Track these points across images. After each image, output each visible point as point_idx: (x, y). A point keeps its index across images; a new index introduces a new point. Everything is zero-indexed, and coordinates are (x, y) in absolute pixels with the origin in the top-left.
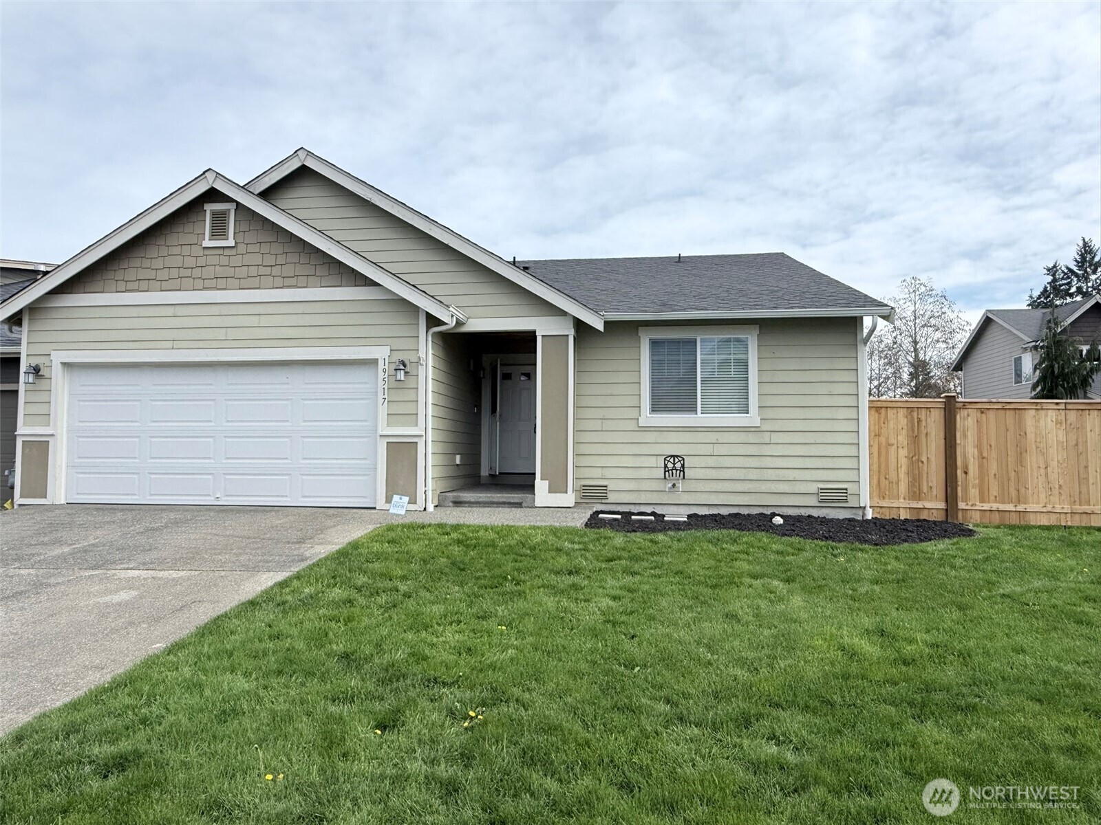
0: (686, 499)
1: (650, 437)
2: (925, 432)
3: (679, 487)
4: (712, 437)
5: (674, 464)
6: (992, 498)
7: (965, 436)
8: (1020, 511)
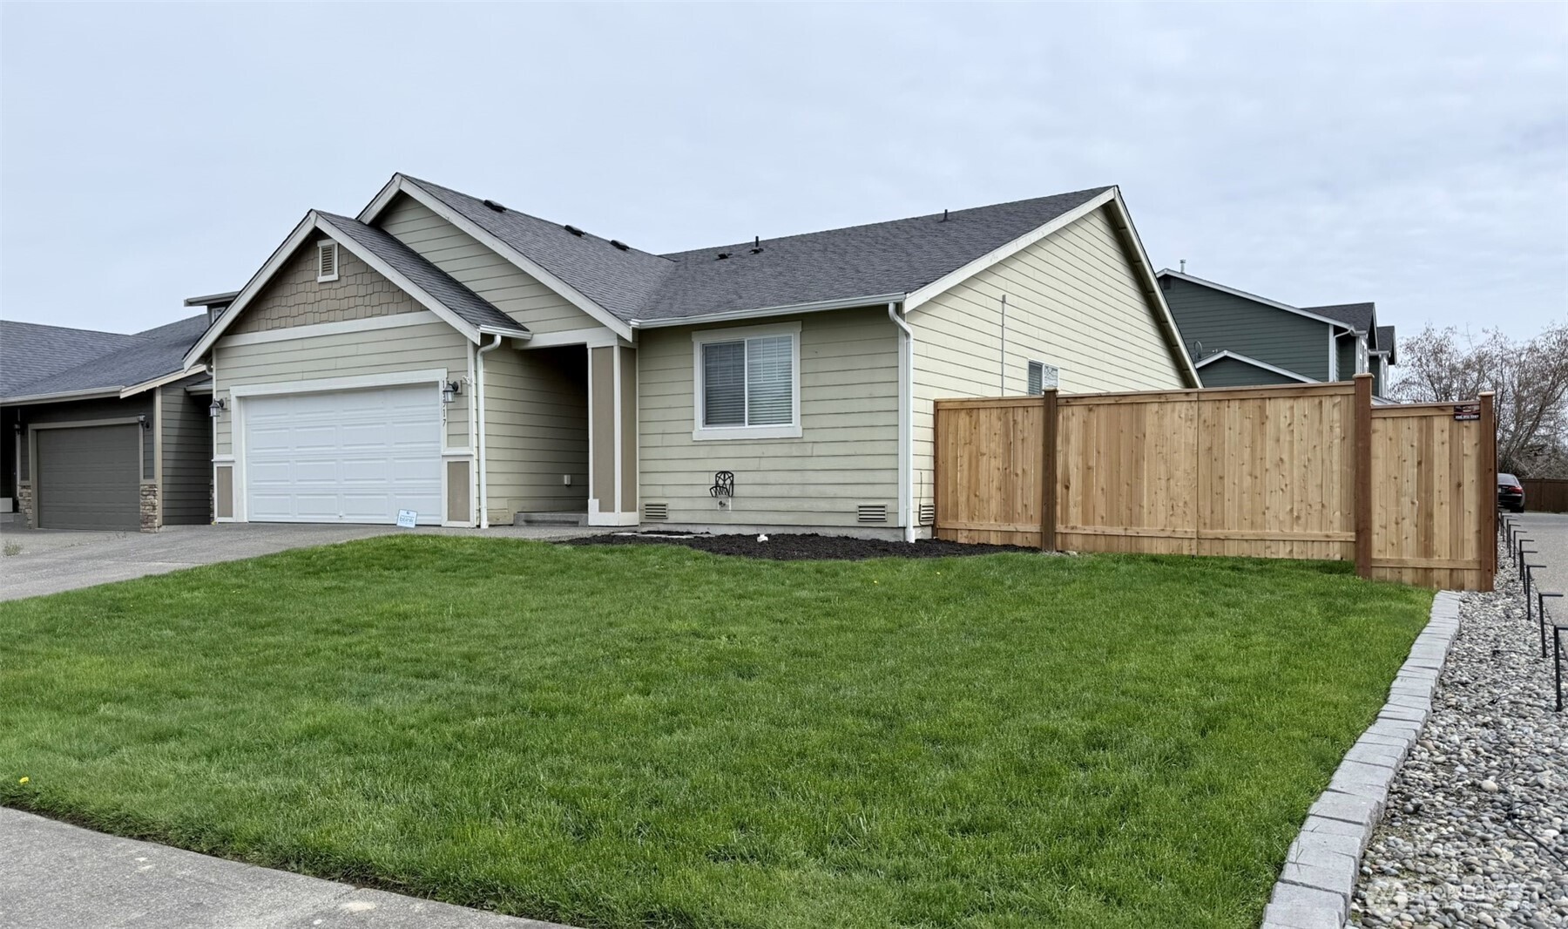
0: (736, 518)
1: (702, 452)
2: (1021, 437)
3: (728, 506)
4: (757, 451)
5: (724, 480)
6: (1098, 519)
7: (1067, 440)
8: (1131, 536)
